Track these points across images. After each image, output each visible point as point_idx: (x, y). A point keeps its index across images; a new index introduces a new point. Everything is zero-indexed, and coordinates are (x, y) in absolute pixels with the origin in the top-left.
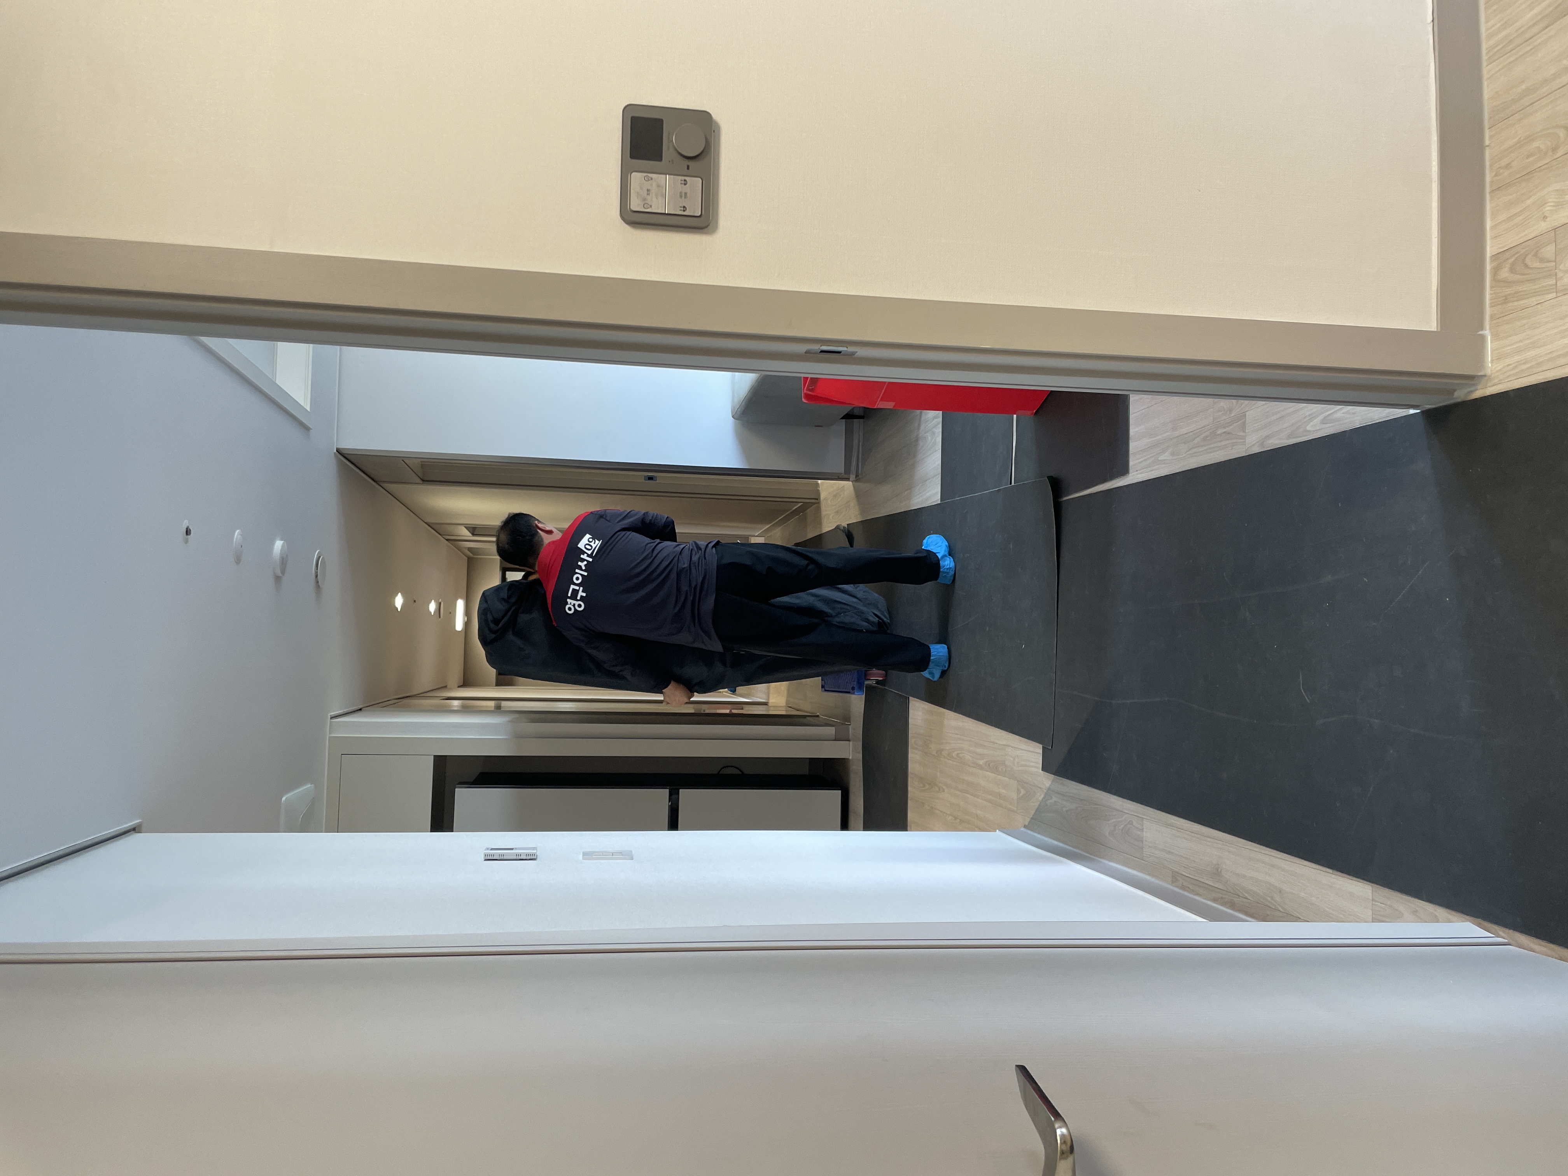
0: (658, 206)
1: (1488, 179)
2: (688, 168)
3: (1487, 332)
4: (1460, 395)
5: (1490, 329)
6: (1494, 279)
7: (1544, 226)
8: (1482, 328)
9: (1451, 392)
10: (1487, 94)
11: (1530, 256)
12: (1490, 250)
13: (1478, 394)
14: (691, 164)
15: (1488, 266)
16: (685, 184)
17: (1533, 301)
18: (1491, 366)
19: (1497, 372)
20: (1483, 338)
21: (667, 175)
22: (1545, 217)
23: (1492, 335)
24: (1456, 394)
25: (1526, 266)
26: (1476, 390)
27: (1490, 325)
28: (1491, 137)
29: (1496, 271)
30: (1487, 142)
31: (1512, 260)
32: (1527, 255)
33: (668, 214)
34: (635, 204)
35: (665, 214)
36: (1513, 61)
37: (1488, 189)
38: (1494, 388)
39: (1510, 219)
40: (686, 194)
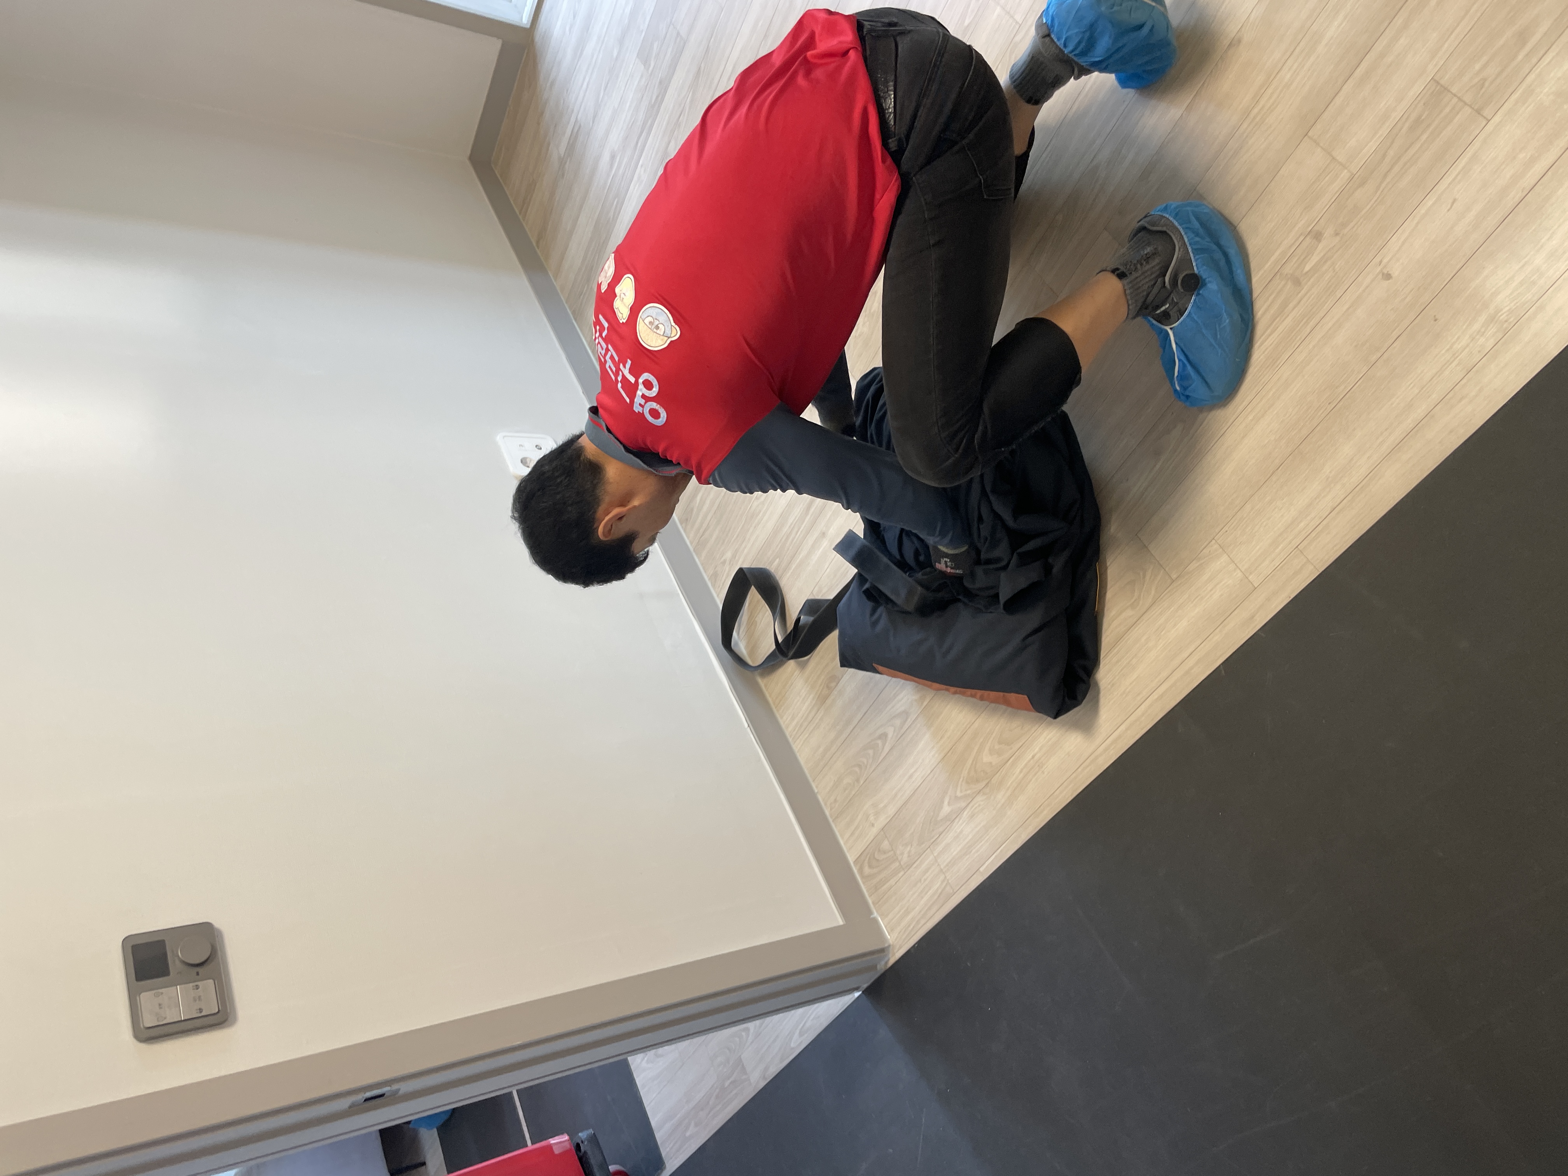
0: (171, 1016)
1: (827, 812)
2: (198, 974)
3: (875, 914)
4: (882, 967)
5: (877, 912)
6: (863, 877)
7: (874, 831)
8: (871, 913)
9: (874, 967)
10: (802, 761)
11: (876, 853)
12: (851, 858)
13: (892, 961)
14: (201, 970)
15: (855, 870)
16: (197, 989)
17: (892, 882)
18: (890, 937)
19: (896, 940)
20: (875, 921)
21: (178, 987)
22: (873, 825)
23: (880, 916)
24: (878, 967)
25: (878, 860)
26: (889, 960)
27: (875, 909)
28: (817, 787)
29: (861, 870)
30: (816, 791)
31: (867, 859)
32: (874, 853)
33: (185, 1020)
34: (149, 1020)
35: (181, 1021)
36: (807, 737)
37: (830, 820)
38: (900, 951)
39: (852, 834)
40: (200, 997)
